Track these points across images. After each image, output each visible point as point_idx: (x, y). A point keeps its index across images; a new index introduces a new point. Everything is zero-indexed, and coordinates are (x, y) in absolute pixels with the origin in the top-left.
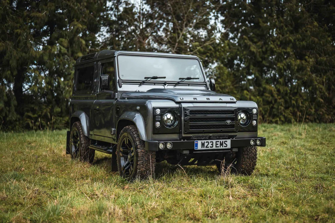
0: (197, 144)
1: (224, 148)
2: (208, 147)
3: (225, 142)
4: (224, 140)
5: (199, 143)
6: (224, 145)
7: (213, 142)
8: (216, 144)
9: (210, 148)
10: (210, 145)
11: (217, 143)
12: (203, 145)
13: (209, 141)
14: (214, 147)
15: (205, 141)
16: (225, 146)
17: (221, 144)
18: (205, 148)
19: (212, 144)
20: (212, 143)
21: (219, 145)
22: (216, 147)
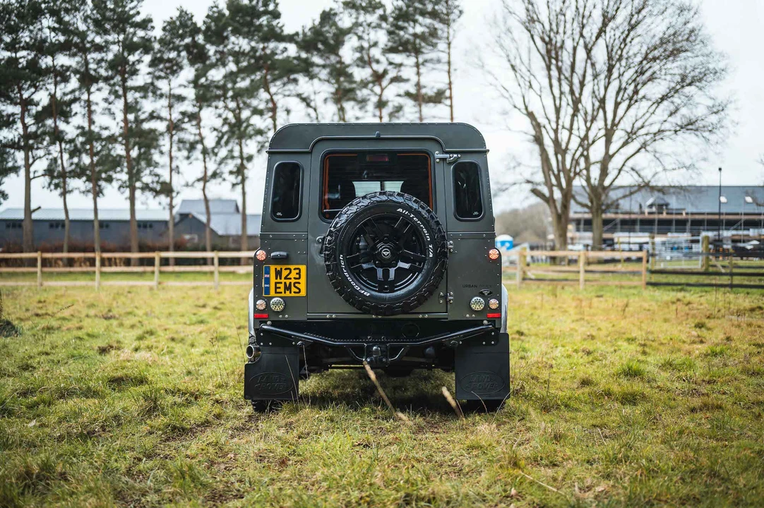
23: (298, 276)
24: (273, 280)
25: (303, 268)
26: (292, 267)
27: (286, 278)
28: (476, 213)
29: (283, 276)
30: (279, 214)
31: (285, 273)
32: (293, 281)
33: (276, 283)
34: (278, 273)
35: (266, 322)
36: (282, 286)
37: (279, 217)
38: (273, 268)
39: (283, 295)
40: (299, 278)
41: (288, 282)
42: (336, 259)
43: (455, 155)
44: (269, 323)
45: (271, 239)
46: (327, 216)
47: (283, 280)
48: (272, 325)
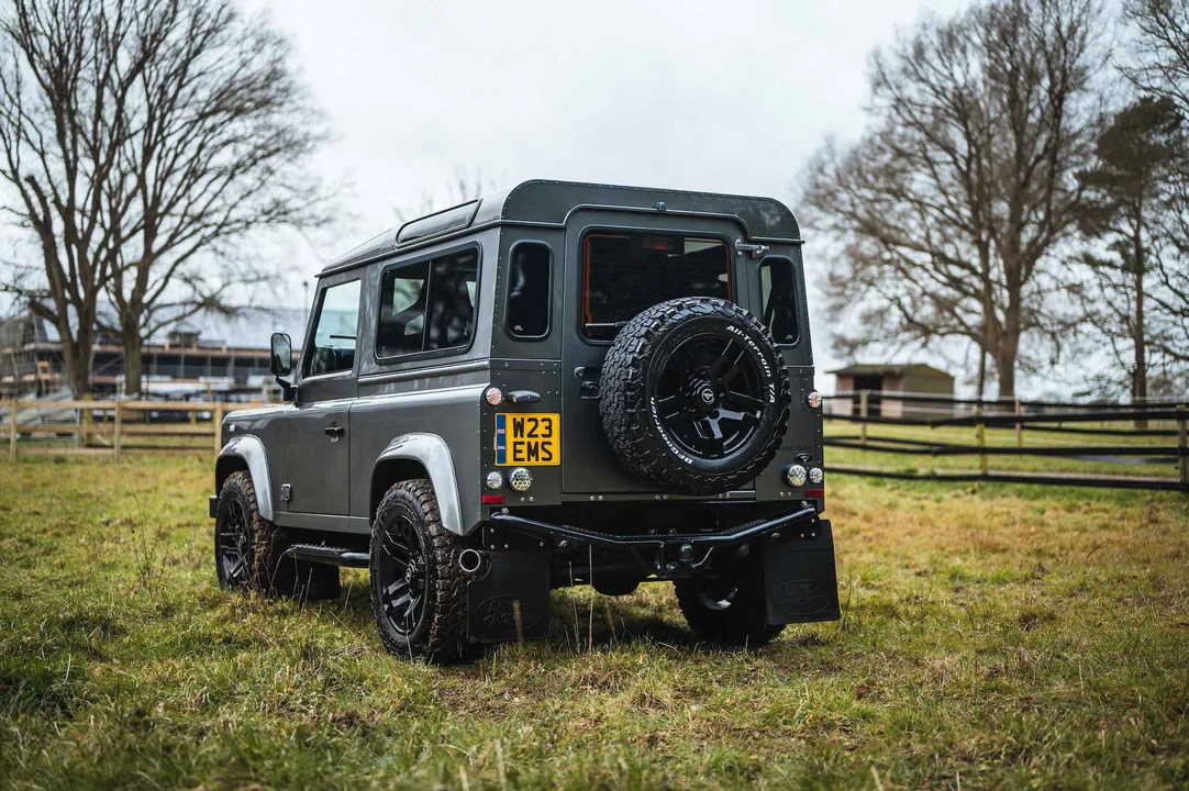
23: (547, 432)
24: (510, 439)
25: (555, 418)
26: (539, 416)
27: (530, 435)
28: (790, 337)
29: (526, 433)
30: (518, 328)
31: (528, 427)
32: (541, 440)
33: (515, 444)
34: (519, 427)
35: (499, 510)
36: (524, 448)
37: (518, 332)
38: (509, 418)
39: (526, 463)
40: (550, 435)
41: (533, 441)
42: (645, 404)
43: (763, 247)
44: (505, 510)
45: (507, 369)
46: (590, 334)
47: (526, 439)
48: (509, 514)
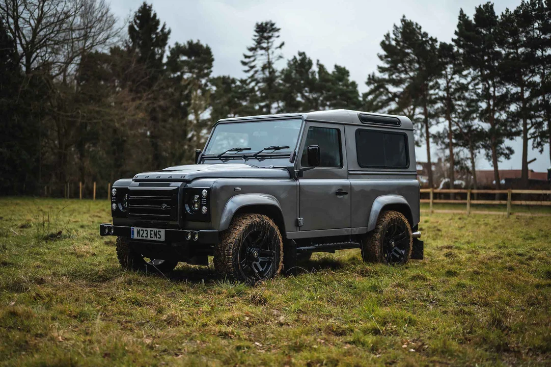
0: (133, 231)
1: (158, 239)
2: (143, 237)
3: (159, 233)
4: (158, 230)
5: (135, 229)
6: (158, 236)
7: (147, 230)
8: (151, 234)
9: (145, 238)
10: (145, 235)
11: (152, 232)
12: (138, 232)
13: (144, 229)
14: (149, 238)
15: (141, 229)
16: (158, 238)
17: (155, 235)
18: (140, 238)
19: (147, 234)
20: (146, 232)
21: (153, 236)
22: (151, 237)
